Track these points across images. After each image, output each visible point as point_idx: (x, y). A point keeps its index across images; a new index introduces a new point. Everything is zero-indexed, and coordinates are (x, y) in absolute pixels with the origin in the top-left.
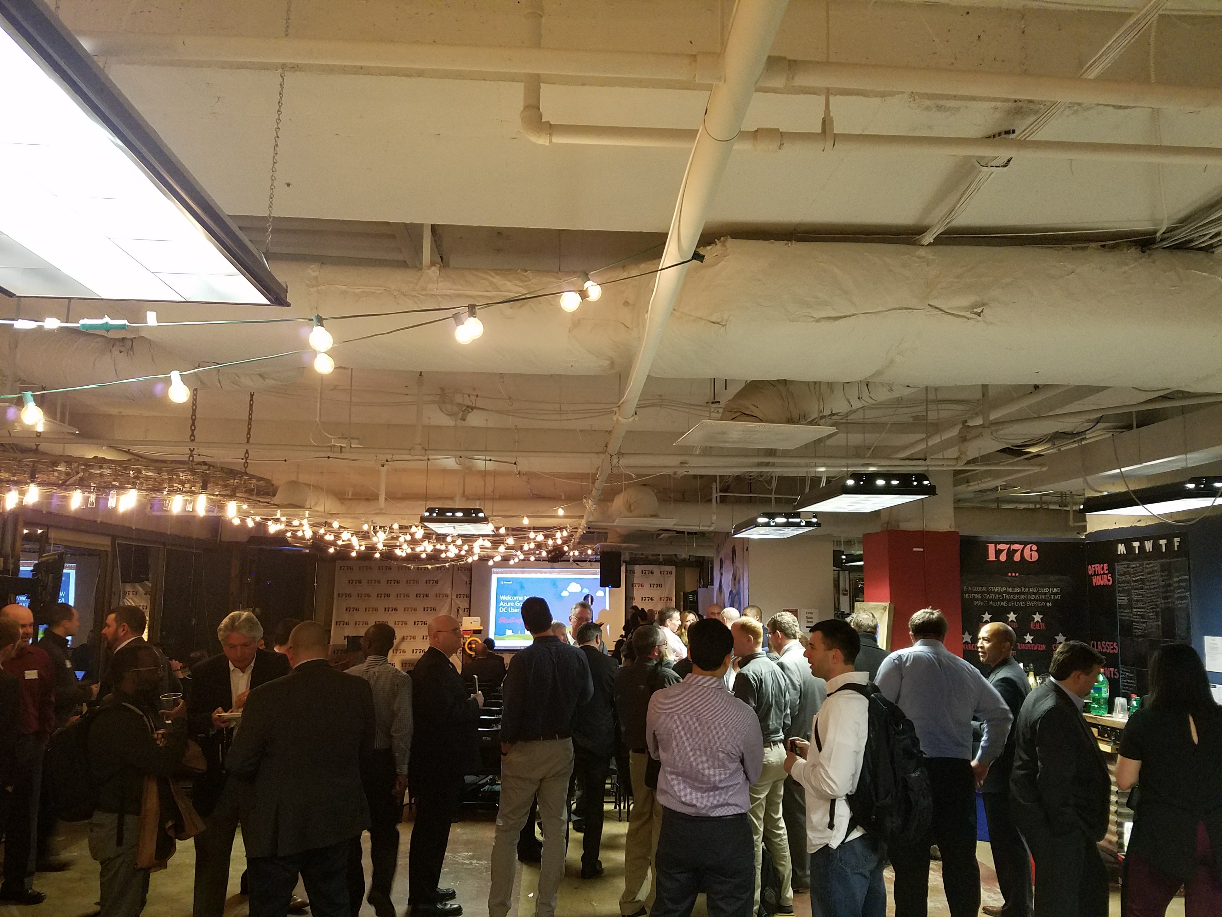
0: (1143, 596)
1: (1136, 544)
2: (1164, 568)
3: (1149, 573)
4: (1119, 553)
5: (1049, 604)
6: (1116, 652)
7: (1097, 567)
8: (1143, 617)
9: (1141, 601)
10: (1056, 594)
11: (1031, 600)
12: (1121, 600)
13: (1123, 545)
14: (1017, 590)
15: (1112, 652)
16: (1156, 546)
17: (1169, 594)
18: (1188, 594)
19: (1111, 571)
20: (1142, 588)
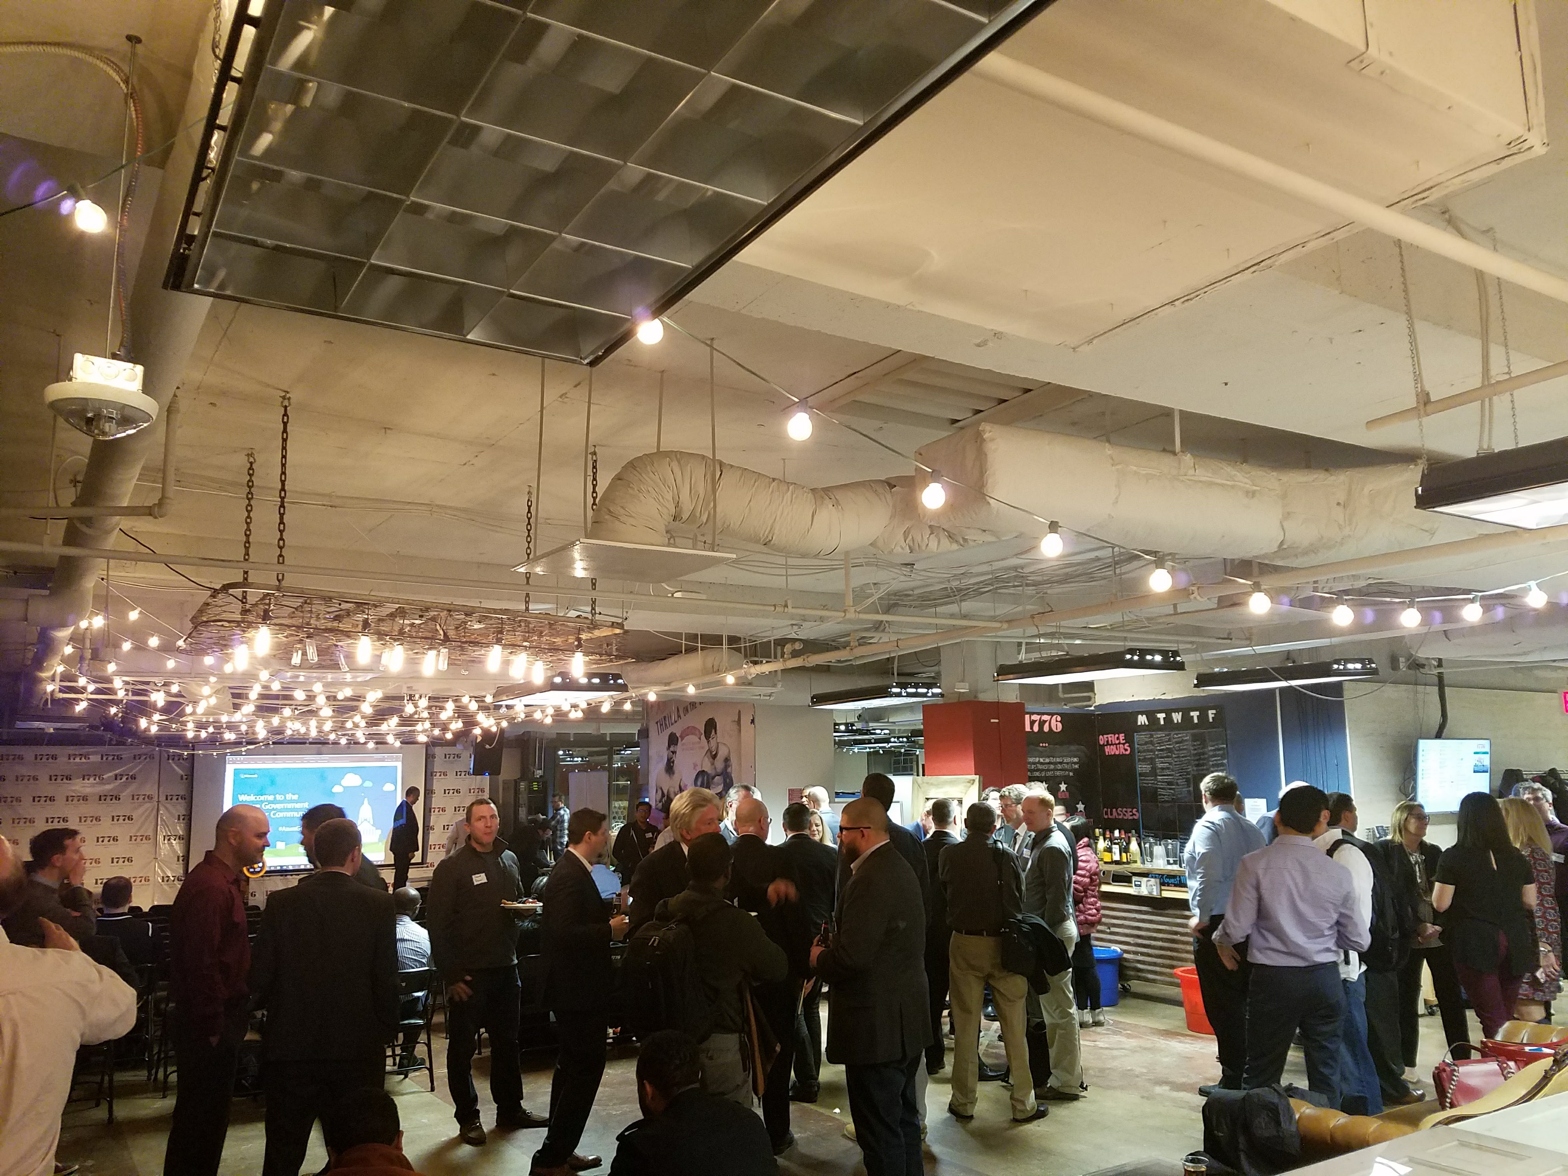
0: (1170, 764)
1: (1161, 716)
2: (1195, 738)
3: (1177, 743)
4: (1139, 723)
5: (1071, 774)
6: (1135, 817)
7: (1111, 738)
8: (1169, 783)
9: (1168, 768)
10: (1075, 763)
11: (1057, 770)
12: (1142, 767)
13: (1144, 716)
14: (1047, 760)
15: (1131, 818)
16: (1187, 718)
17: (1201, 762)
18: (1225, 761)
19: (1129, 740)
20: (1168, 757)
